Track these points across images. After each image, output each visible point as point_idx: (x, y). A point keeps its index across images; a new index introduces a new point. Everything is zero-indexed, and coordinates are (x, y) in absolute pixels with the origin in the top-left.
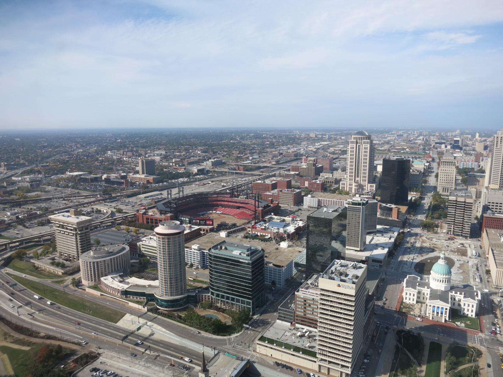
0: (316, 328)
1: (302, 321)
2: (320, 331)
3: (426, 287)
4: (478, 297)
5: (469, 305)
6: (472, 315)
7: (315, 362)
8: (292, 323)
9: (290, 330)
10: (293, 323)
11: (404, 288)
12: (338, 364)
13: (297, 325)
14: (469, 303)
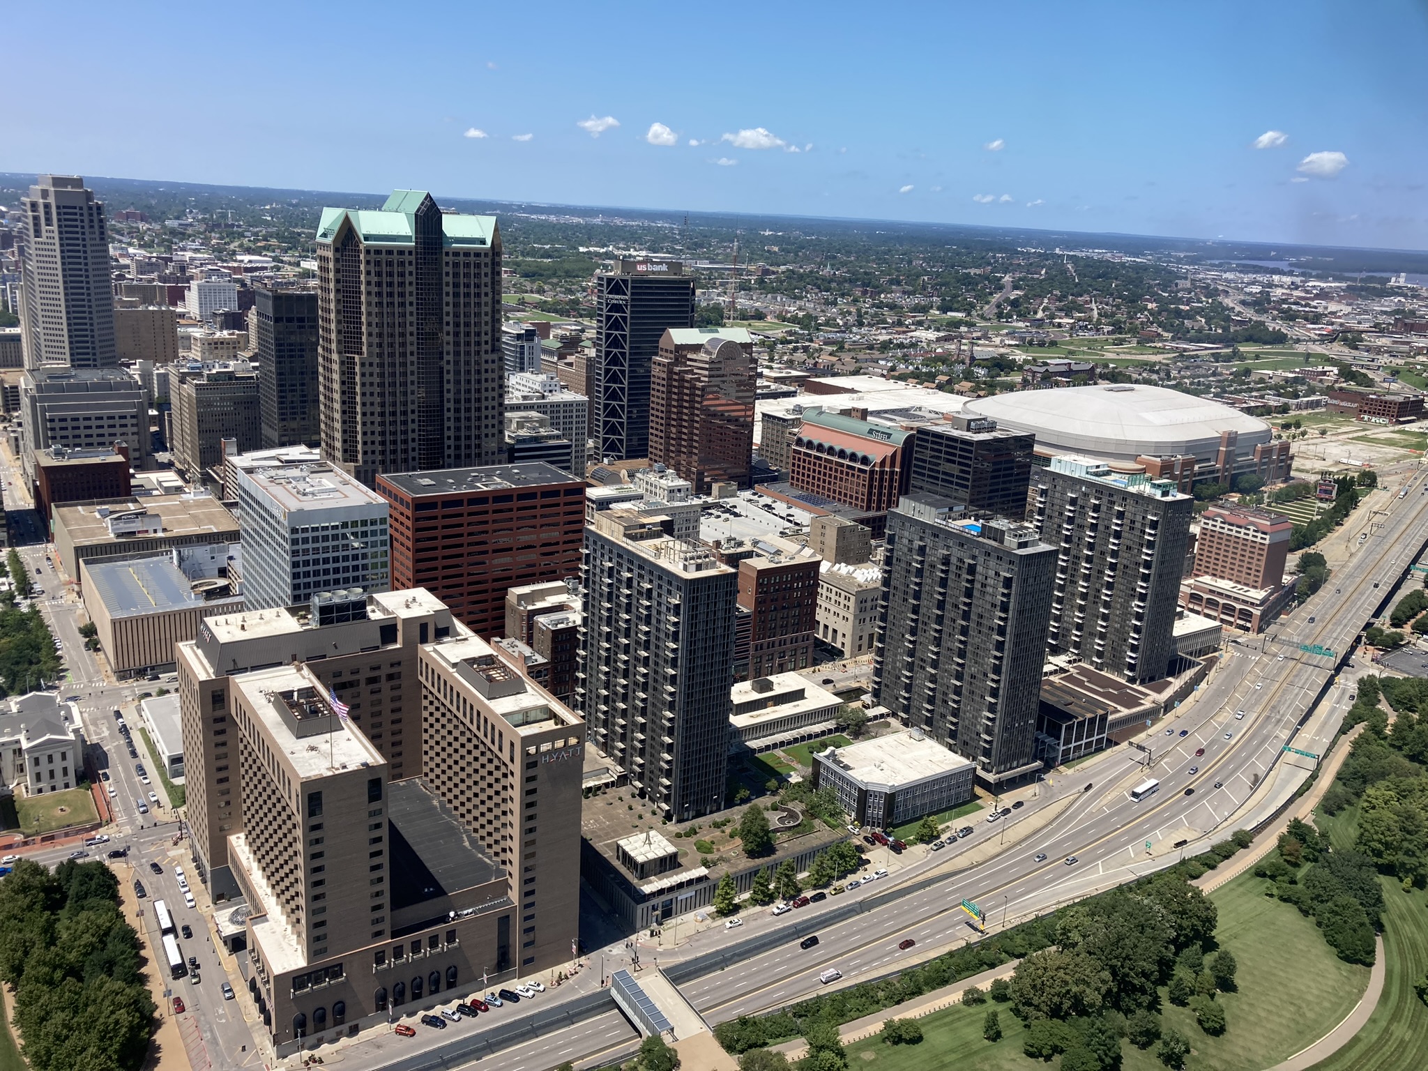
4: (72, 722)
5: (50, 759)
6: (66, 786)
14: (49, 752)
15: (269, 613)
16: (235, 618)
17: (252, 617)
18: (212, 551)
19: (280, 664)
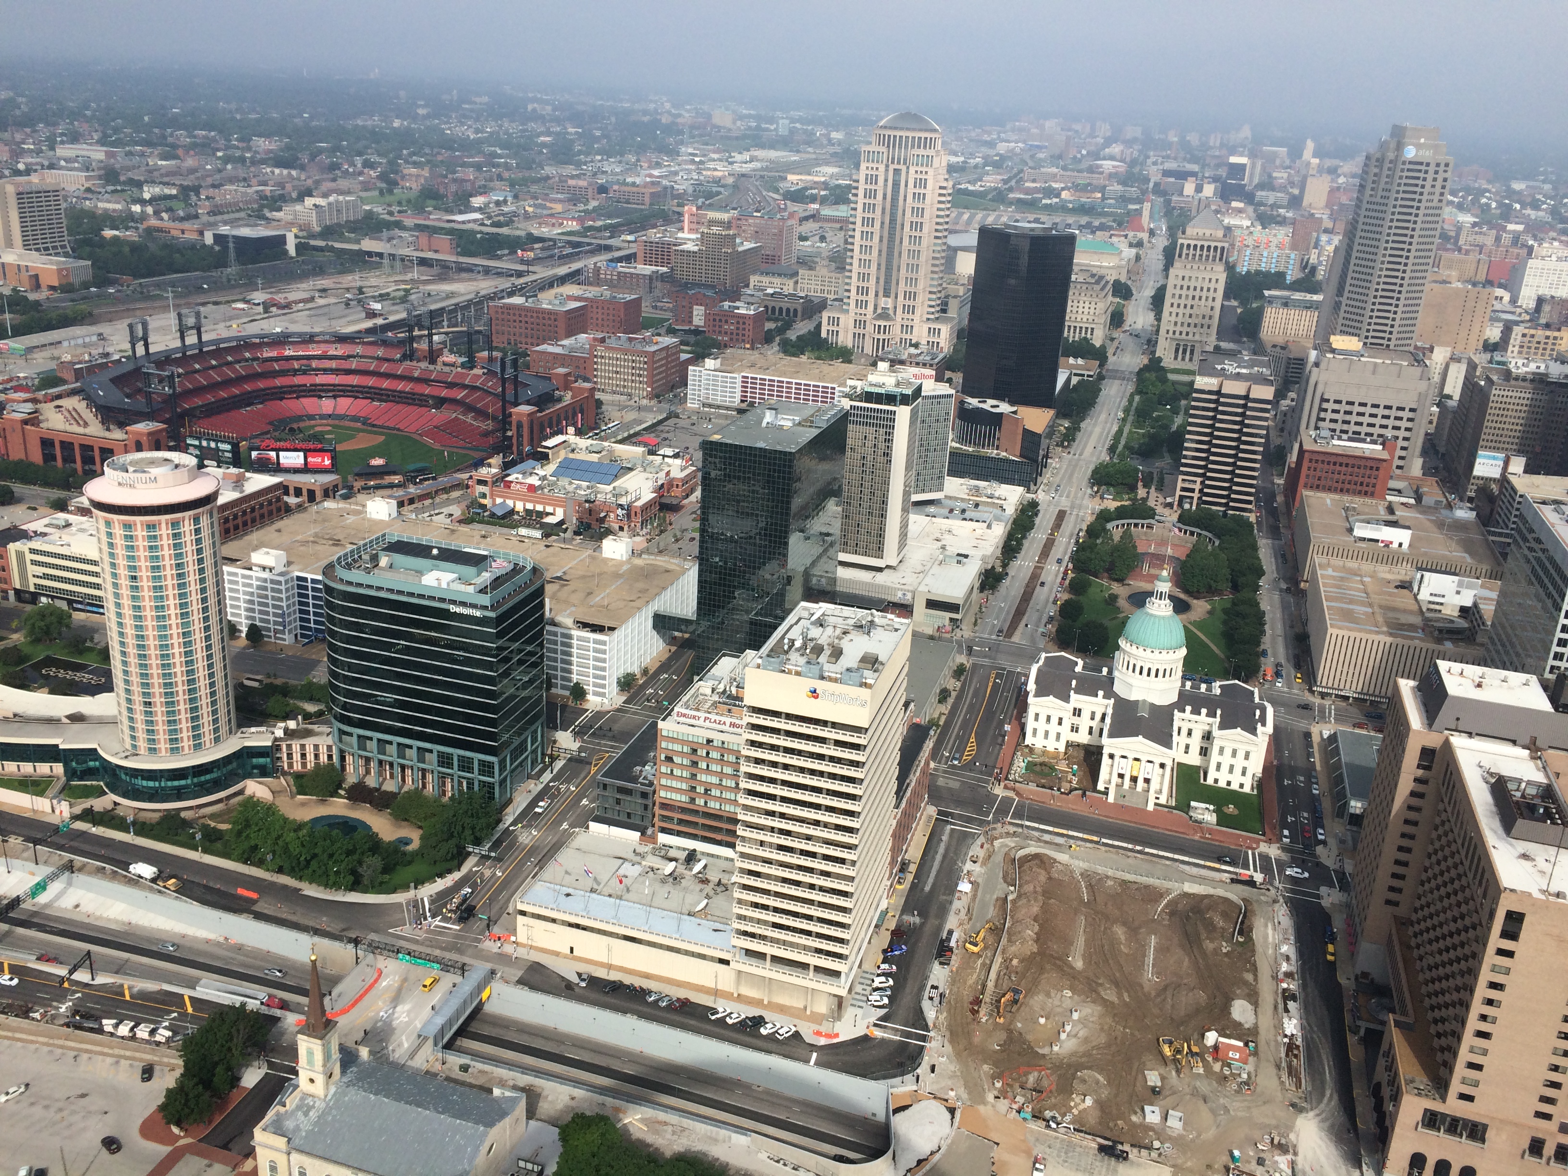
0: (732, 846)
1: (681, 822)
2: (743, 855)
3: (1101, 693)
4: (1264, 724)
5: (1234, 753)
6: (1242, 786)
7: (726, 962)
8: (643, 834)
9: (638, 859)
10: (649, 832)
11: (1031, 699)
12: (805, 966)
13: (663, 838)
14: (1236, 746)
15: (1516, 678)
16: (1474, 671)
17: (1493, 675)
18: (1460, 584)
19: (1514, 742)
